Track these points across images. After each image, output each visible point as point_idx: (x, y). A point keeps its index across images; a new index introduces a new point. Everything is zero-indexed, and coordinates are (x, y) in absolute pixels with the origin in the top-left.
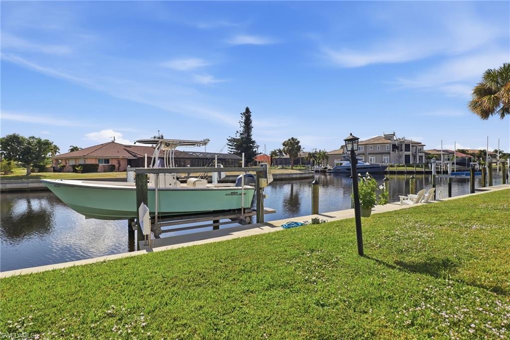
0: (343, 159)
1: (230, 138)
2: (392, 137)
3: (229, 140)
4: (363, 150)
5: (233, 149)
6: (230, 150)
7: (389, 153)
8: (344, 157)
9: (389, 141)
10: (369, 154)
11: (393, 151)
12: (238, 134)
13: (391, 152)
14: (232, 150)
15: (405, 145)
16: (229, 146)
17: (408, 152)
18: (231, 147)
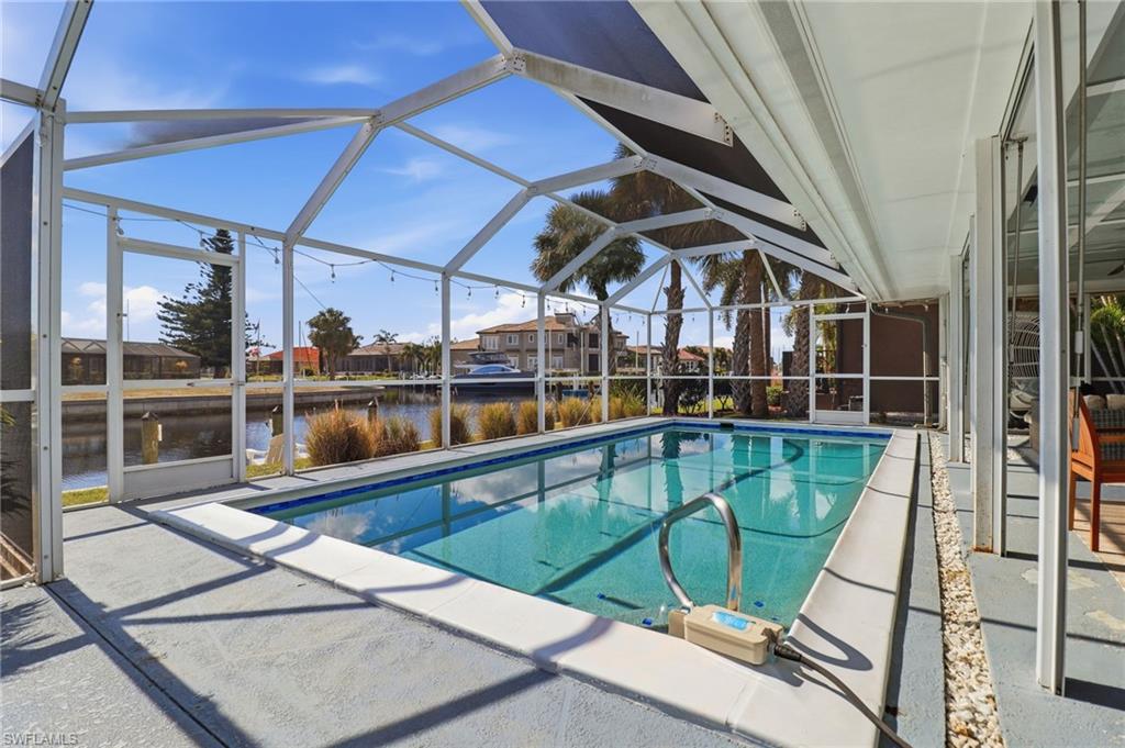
0: (471, 360)
1: (164, 301)
2: (569, 319)
3: (166, 306)
4: (517, 343)
5: (173, 329)
6: (168, 331)
7: (563, 350)
8: (473, 356)
9: (563, 327)
10: (527, 350)
11: (569, 346)
12: (193, 292)
13: (566, 348)
14: (174, 333)
15: (590, 335)
16: (164, 323)
17: (594, 349)
18: (169, 324)
